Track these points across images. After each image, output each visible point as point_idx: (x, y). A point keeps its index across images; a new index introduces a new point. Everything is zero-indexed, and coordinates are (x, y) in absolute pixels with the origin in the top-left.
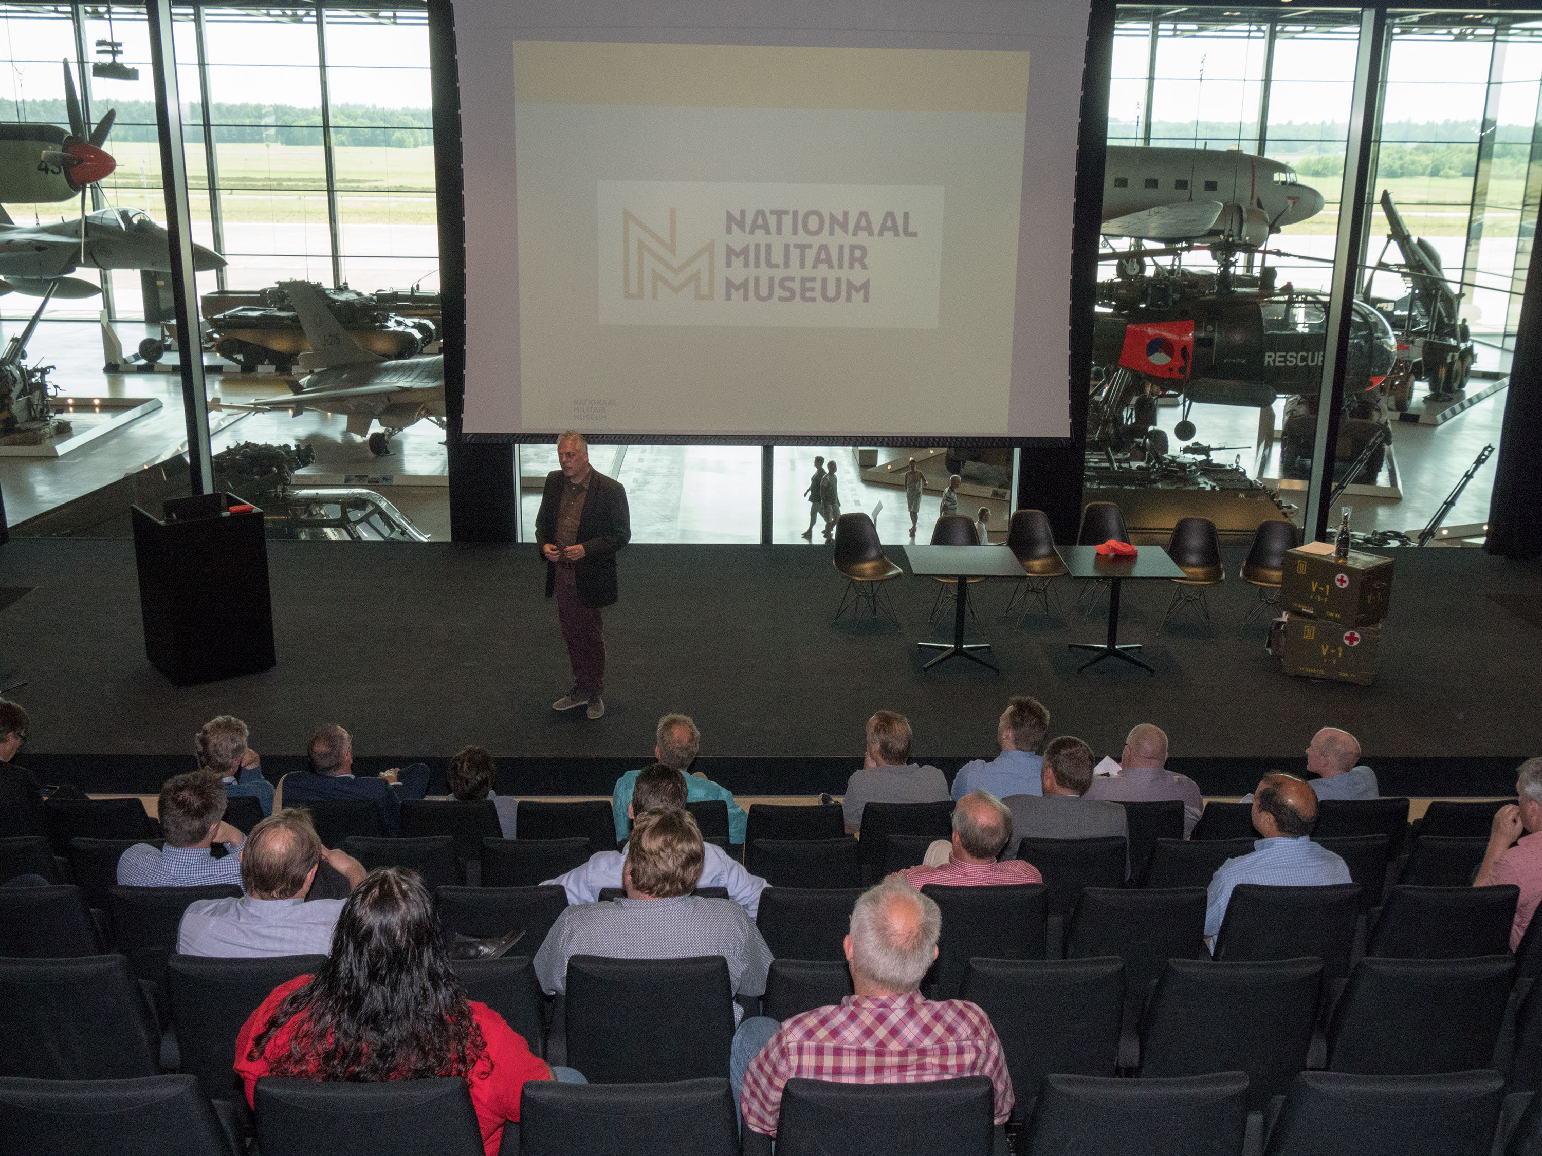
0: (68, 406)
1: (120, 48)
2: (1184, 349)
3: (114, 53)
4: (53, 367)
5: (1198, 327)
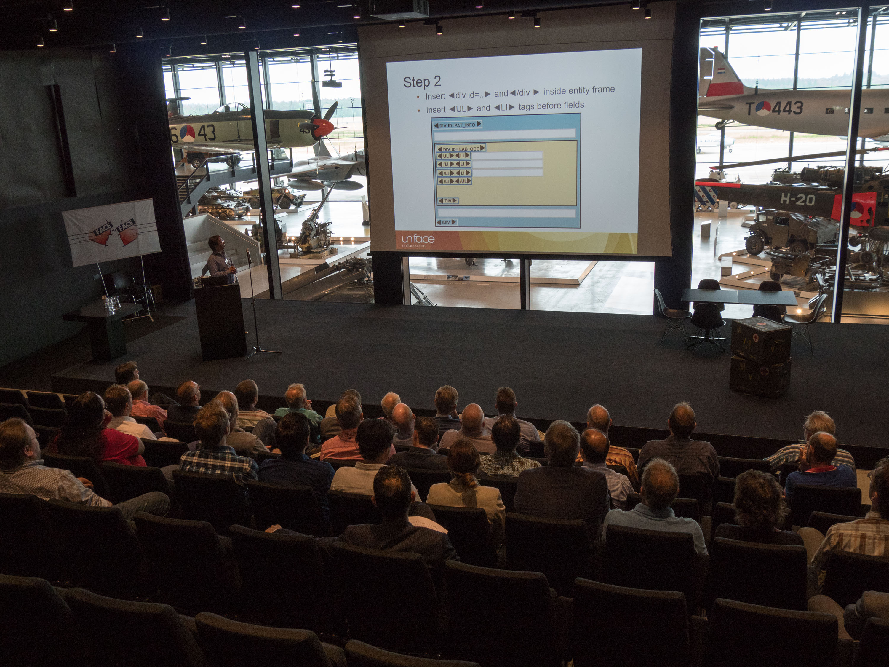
0: (340, 241)
1: (334, 73)
2: (870, 210)
3: (332, 75)
4: (331, 223)
5: (879, 196)
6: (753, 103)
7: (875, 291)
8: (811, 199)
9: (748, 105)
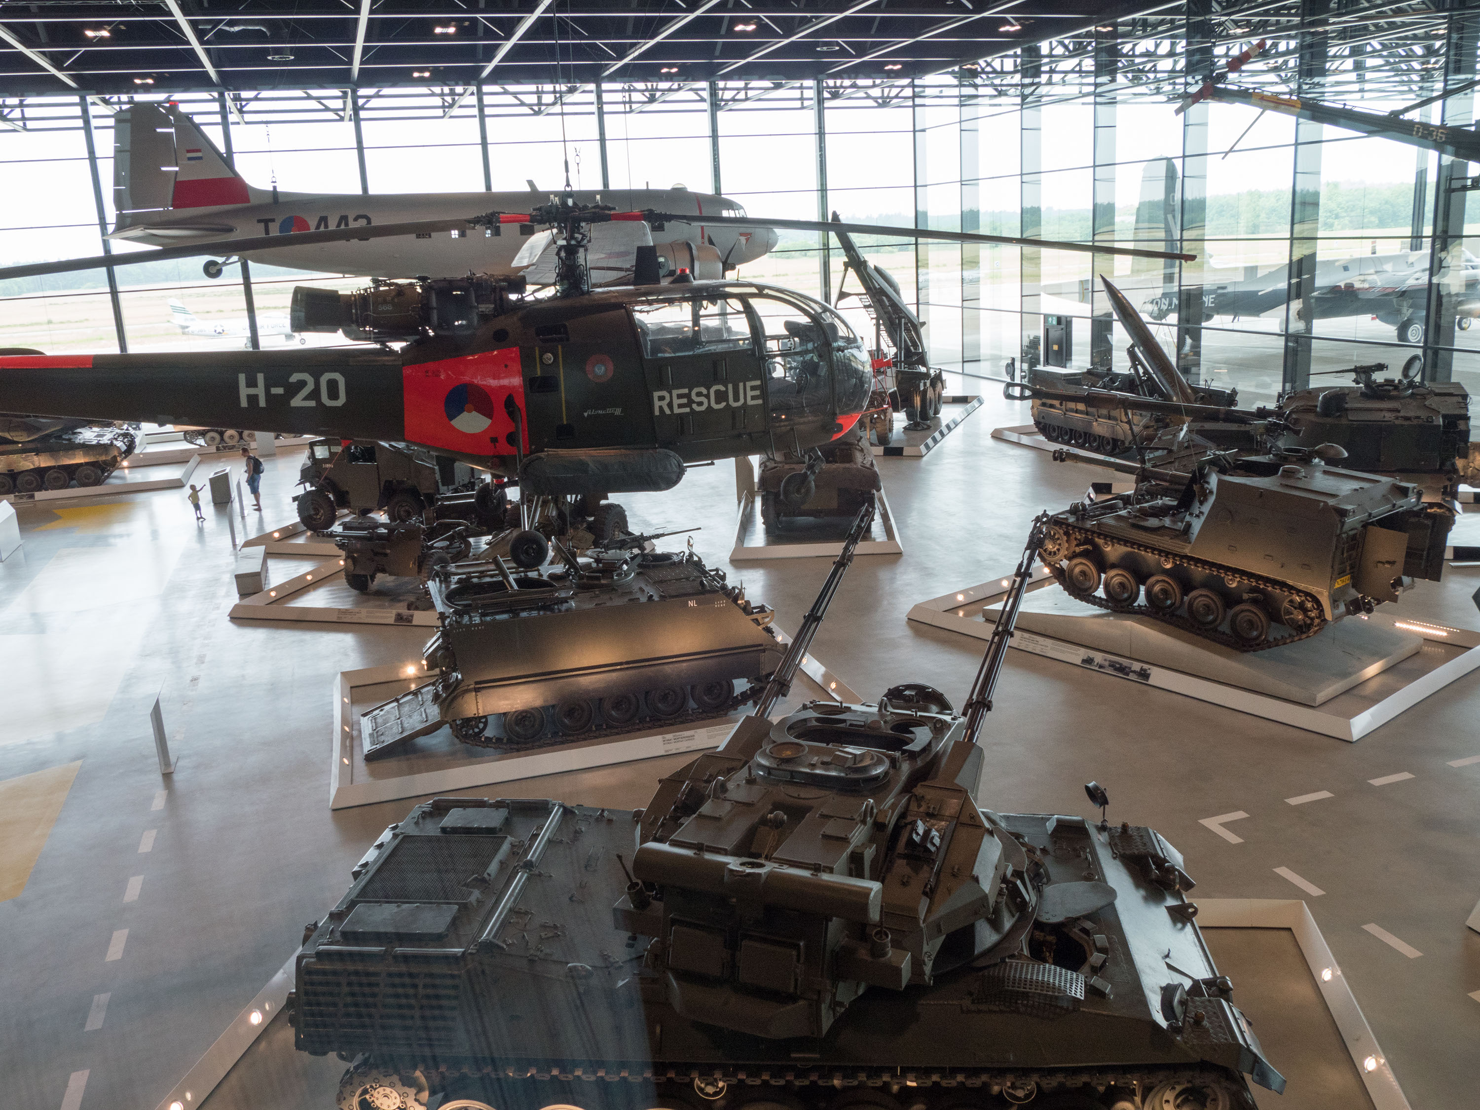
2: (510, 404)
5: (527, 360)
6: (273, 220)
7: (567, 610)
8: (333, 386)
9: (262, 225)
